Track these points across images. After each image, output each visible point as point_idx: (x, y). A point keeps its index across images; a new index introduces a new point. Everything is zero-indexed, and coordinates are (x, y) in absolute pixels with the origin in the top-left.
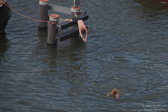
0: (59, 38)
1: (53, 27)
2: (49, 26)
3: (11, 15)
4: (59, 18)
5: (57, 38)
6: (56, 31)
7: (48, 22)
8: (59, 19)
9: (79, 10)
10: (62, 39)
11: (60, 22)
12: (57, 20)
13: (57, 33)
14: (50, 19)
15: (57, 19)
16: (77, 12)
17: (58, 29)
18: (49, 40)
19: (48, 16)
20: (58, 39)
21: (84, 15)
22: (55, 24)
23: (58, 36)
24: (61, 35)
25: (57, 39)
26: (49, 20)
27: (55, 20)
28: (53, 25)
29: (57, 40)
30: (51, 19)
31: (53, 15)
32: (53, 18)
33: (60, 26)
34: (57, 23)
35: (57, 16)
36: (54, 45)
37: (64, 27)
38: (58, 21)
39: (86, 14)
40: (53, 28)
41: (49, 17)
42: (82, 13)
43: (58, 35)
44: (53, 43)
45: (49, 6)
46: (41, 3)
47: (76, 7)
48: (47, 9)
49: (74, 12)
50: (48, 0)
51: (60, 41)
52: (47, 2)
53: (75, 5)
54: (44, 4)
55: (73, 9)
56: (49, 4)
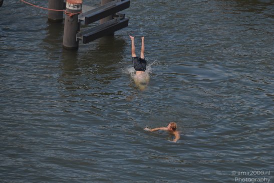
0: (82, 38)
1: (72, 20)
2: (66, 18)
4: (81, 5)
6: (77, 26)
7: (65, 11)
8: (81, 7)
10: (87, 40)
11: (84, 11)
12: (79, 9)
13: (78, 30)
14: (67, 7)
15: (78, 7)
17: (79, 23)
18: (65, 41)
19: (64, 2)
20: (80, 39)
21: (122, 1)
22: (75, 15)
23: (80, 35)
24: (86, 32)
25: (79, 39)
26: (65, 8)
27: (76, 9)
28: (72, 17)
29: (78, 42)
30: (69, 6)
32: (72, 5)
33: (83, 19)
34: (79, 14)
35: (79, 1)
36: (74, 49)
37: (90, 20)
38: (81, 11)
40: (72, 21)
41: (65, 4)
43: (79, 32)
44: (72, 46)
51: (83, 43)
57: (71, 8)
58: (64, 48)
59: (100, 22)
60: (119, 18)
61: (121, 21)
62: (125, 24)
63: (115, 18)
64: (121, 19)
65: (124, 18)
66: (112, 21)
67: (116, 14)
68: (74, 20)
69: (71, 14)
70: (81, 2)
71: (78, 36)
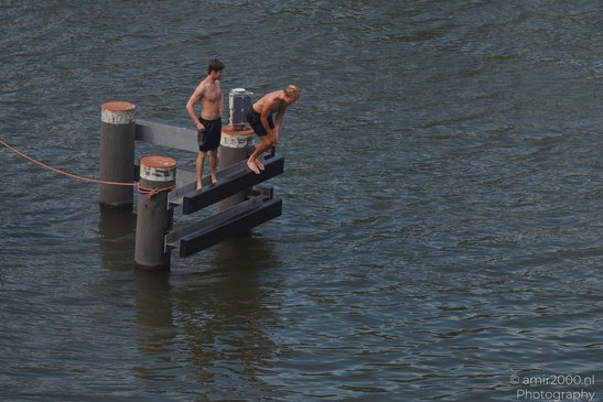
0: (177, 244)
1: (154, 204)
2: (140, 202)
4: (174, 170)
5: (171, 244)
6: (166, 218)
7: (137, 185)
8: (175, 175)
9: (249, 140)
10: (189, 249)
11: (180, 184)
12: (170, 178)
13: (169, 226)
14: (143, 175)
15: (167, 174)
16: (242, 146)
17: (171, 212)
19: (136, 163)
20: (174, 248)
21: (267, 158)
22: (161, 193)
23: (174, 238)
24: (186, 232)
25: (170, 248)
26: (137, 178)
27: (162, 179)
28: (153, 197)
29: (168, 254)
30: (148, 174)
31: (156, 159)
32: (153, 171)
33: (180, 201)
34: (169, 190)
35: (168, 162)
36: (161, 271)
37: (193, 204)
38: (173, 183)
39: (273, 155)
40: (155, 207)
41: (137, 169)
43: (172, 232)
44: (155, 264)
45: (138, 127)
46: (107, 116)
47: (237, 129)
48: (130, 137)
49: (232, 146)
50: (134, 106)
51: (181, 256)
52: (130, 111)
53: (234, 122)
54: (120, 120)
55: (228, 137)
56: (138, 122)
57: (152, 178)
58: (137, 267)
59: (215, 209)
60: (259, 198)
61: (265, 205)
62: (276, 210)
63: (252, 198)
64: (265, 200)
65: (272, 197)
66: (246, 205)
67: (254, 188)
68: (158, 204)
69: (152, 192)
70: (172, 164)
71: (170, 241)
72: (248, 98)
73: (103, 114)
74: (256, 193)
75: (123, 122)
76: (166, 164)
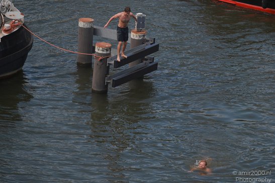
0: (111, 81)
1: (101, 63)
2: (95, 62)
3: (32, 44)
4: (110, 48)
6: (106, 69)
7: (94, 55)
8: (110, 51)
9: (144, 36)
10: (116, 83)
11: (113, 55)
12: (108, 52)
13: (108, 73)
14: (96, 50)
15: (107, 50)
16: (140, 38)
17: (109, 66)
18: (95, 84)
19: (93, 45)
20: (109, 83)
21: (151, 44)
22: (104, 59)
23: (110, 79)
24: (115, 76)
25: (108, 83)
26: (94, 51)
27: (105, 52)
28: (101, 60)
29: (107, 85)
30: (99, 50)
31: (103, 43)
32: (101, 49)
33: (113, 62)
34: (108, 57)
35: (108, 45)
36: (103, 93)
37: (118, 64)
38: (110, 54)
39: (154, 42)
41: (94, 48)
42: (148, 41)
43: (109, 76)
44: (101, 90)
45: (95, 29)
46: (81, 24)
47: (139, 31)
48: (91, 33)
49: (136, 38)
50: (93, 20)
51: (113, 86)
52: (91, 22)
53: (137, 28)
54: (87, 26)
55: (134, 34)
56: (95, 27)
57: (100, 52)
58: (93, 92)
59: (129, 66)
60: (149, 61)
61: (150, 65)
62: (154, 67)
63: (144, 62)
64: (150, 63)
65: (153, 61)
66: (141, 65)
67: (146, 57)
68: (103, 64)
69: (101, 58)
70: (110, 46)
71: (107, 80)
72: (144, 17)
73: (79, 23)
74: (146, 60)
75: (88, 27)
76: (107, 46)
